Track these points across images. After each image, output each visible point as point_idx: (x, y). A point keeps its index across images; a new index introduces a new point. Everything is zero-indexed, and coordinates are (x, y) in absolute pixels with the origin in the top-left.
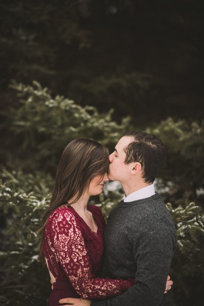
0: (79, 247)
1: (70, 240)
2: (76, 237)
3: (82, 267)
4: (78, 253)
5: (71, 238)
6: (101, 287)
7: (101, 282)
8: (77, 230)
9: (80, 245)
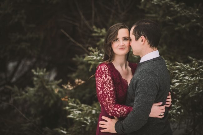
0: (108, 85)
1: (103, 81)
2: (107, 80)
3: (109, 97)
4: (107, 89)
5: (103, 80)
6: (118, 109)
7: (118, 106)
8: (107, 76)
9: (109, 84)
